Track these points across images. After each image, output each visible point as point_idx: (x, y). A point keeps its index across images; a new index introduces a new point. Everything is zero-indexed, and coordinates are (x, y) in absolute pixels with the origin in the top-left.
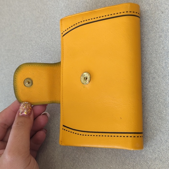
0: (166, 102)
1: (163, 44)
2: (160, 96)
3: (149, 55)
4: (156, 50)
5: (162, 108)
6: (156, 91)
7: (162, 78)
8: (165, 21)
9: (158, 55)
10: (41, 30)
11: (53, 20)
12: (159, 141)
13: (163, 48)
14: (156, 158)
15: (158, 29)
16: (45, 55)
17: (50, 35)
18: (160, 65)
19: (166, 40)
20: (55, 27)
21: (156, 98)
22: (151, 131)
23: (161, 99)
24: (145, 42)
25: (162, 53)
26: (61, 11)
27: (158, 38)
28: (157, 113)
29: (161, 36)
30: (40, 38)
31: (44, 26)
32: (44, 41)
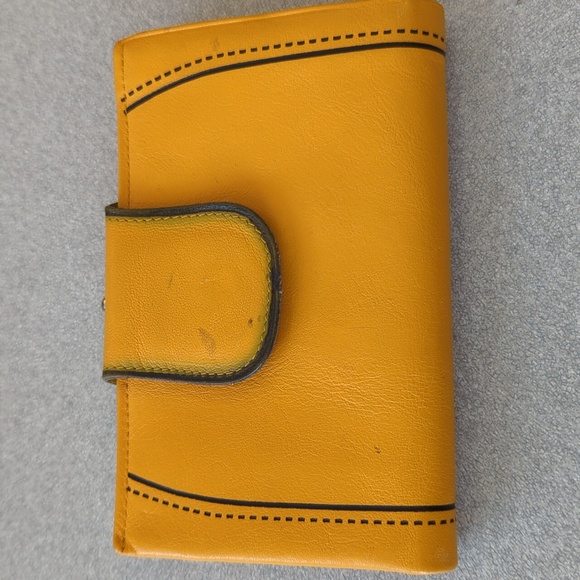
0: (572, 337)
1: (534, 119)
2: (545, 317)
3: (486, 164)
4: (509, 143)
5: (561, 360)
6: (531, 300)
7: (548, 244)
8: (533, 30)
9: (521, 162)
10: (9, 100)
11: (59, 56)
12: (565, 487)
13: (537, 133)
14: (557, 556)
15: (508, 64)
16: (38, 200)
17: (52, 115)
18: (532, 200)
19: (546, 101)
20: (71, 81)
21: (532, 324)
22: (527, 454)
23: (553, 328)
24: (462, 117)
25: (534, 154)
26: (94, 17)
27: (512, 96)
28: (541, 383)
29: (523, 90)
30: (10, 130)
31: (23, 80)
32: (27, 144)
